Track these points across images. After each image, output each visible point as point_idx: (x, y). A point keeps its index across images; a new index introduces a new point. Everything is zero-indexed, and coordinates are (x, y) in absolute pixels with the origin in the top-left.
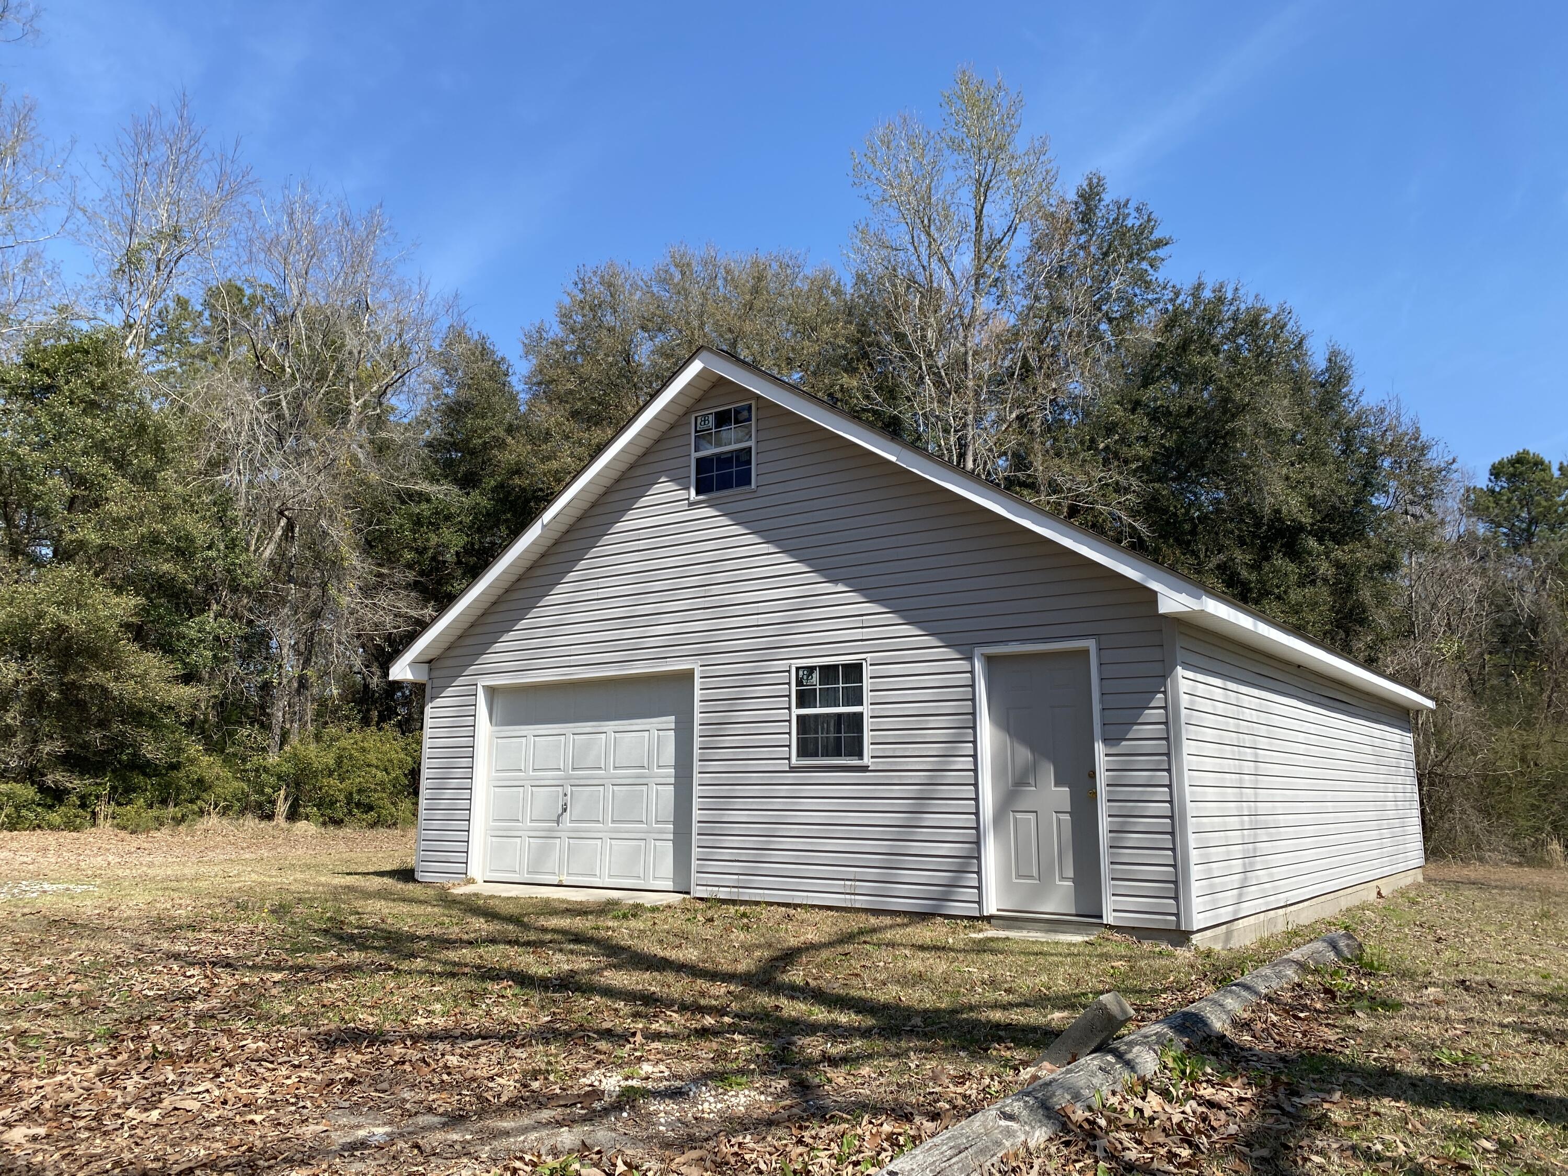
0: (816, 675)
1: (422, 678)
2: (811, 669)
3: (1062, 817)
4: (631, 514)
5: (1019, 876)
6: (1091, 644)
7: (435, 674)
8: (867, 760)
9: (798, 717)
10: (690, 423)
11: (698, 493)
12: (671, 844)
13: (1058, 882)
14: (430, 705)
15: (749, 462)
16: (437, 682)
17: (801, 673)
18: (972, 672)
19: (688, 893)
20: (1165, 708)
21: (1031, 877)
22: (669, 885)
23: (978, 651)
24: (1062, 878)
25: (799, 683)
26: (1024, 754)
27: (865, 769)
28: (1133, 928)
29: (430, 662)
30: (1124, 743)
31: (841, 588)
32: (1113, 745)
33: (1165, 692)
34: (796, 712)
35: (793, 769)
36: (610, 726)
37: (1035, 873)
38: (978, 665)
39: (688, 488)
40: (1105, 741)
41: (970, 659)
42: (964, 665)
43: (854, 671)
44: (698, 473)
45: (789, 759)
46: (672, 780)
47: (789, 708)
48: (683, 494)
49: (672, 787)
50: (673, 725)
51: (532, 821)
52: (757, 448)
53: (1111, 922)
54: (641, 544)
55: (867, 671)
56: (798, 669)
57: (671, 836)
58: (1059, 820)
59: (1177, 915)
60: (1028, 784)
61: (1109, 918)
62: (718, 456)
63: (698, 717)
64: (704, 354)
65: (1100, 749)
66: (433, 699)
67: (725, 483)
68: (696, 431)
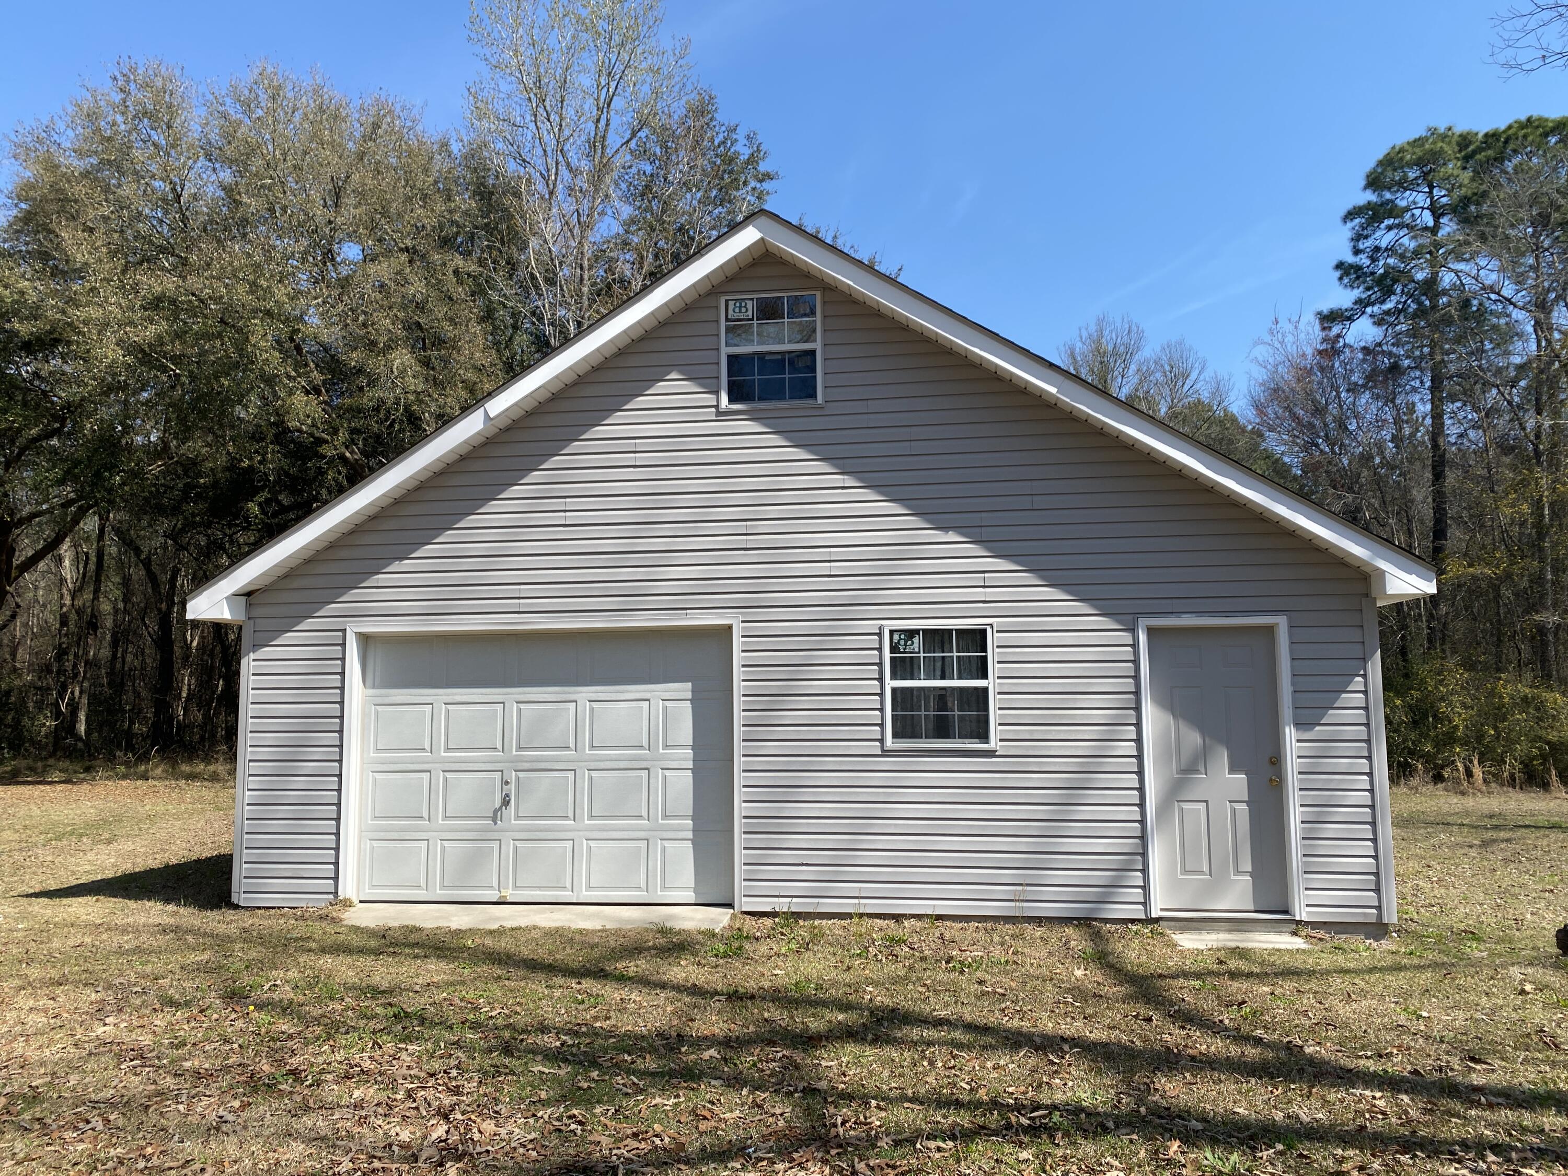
0: (917, 641)
1: (241, 617)
2: (911, 634)
3: (1237, 806)
4: (619, 416)
5: (1185, 872)
6: (1281, 622)
7: (257, 612)
8: (993, 744)
9: (894, 690)
10: (717, 308)
11: (731, 400)
12: (689, 844)
13: (1233, 877)
14: (252, 656)
15: (813, 370)
16: (262, 624)
17: (896, 637)
18: (1135, 646)
19: (730, 905)
20: (1365, 692)
21: (1201, 872)
22: (690, 896)
23: (1143, 623)
24: (1238, 872)
25: (894, 648)
26: (1194, 738)
27: (991, 754)
28: (1325, 923)
29: (249, 594)
30: (1318, 728)
31: (952, 536)
32: (1306, 730)
33: (1364, 676)
34: (890, 684)
35: (886, 753)
36: (585, 693)
37: (1206, 868)
38: (1143, 638)
39: (716, 393)
40: (1298, 725)
41: (1133, 630)
42: (1127, 637)
43: (977, 638)
44: (730, 374)
45: (881, 741)
46: (690, 764)
47: (881, 679)
48: (710, 399)
49: (689, 773)
50: (689, 695)
51: (446, 817)
52: (824, 352)
53: (1305, 918)
54: (641, 458)
55: (991, 639)
56: (892, 632)
57: (690, 835)
58: (1234, 811)
59: (1379, 908)
60: (1197, 771)
61: (1302, 913)
62: (761, 356)
63: (739, 687)
64: (763, 220)
65: (1290, 734)
66: (256, 647)
67: (771, 392)
68: (727, 320)
